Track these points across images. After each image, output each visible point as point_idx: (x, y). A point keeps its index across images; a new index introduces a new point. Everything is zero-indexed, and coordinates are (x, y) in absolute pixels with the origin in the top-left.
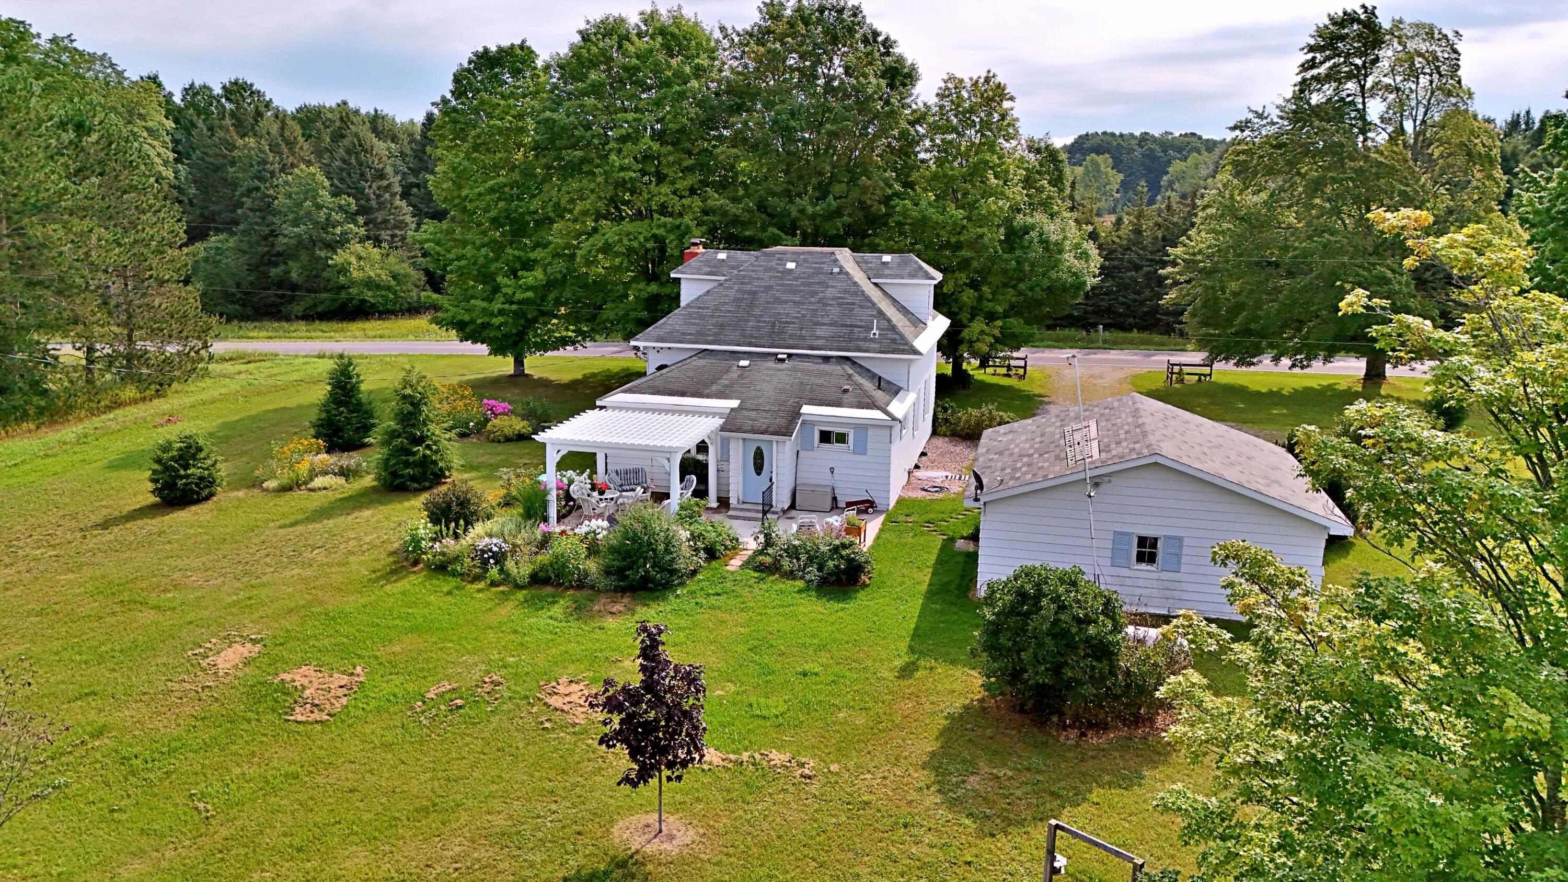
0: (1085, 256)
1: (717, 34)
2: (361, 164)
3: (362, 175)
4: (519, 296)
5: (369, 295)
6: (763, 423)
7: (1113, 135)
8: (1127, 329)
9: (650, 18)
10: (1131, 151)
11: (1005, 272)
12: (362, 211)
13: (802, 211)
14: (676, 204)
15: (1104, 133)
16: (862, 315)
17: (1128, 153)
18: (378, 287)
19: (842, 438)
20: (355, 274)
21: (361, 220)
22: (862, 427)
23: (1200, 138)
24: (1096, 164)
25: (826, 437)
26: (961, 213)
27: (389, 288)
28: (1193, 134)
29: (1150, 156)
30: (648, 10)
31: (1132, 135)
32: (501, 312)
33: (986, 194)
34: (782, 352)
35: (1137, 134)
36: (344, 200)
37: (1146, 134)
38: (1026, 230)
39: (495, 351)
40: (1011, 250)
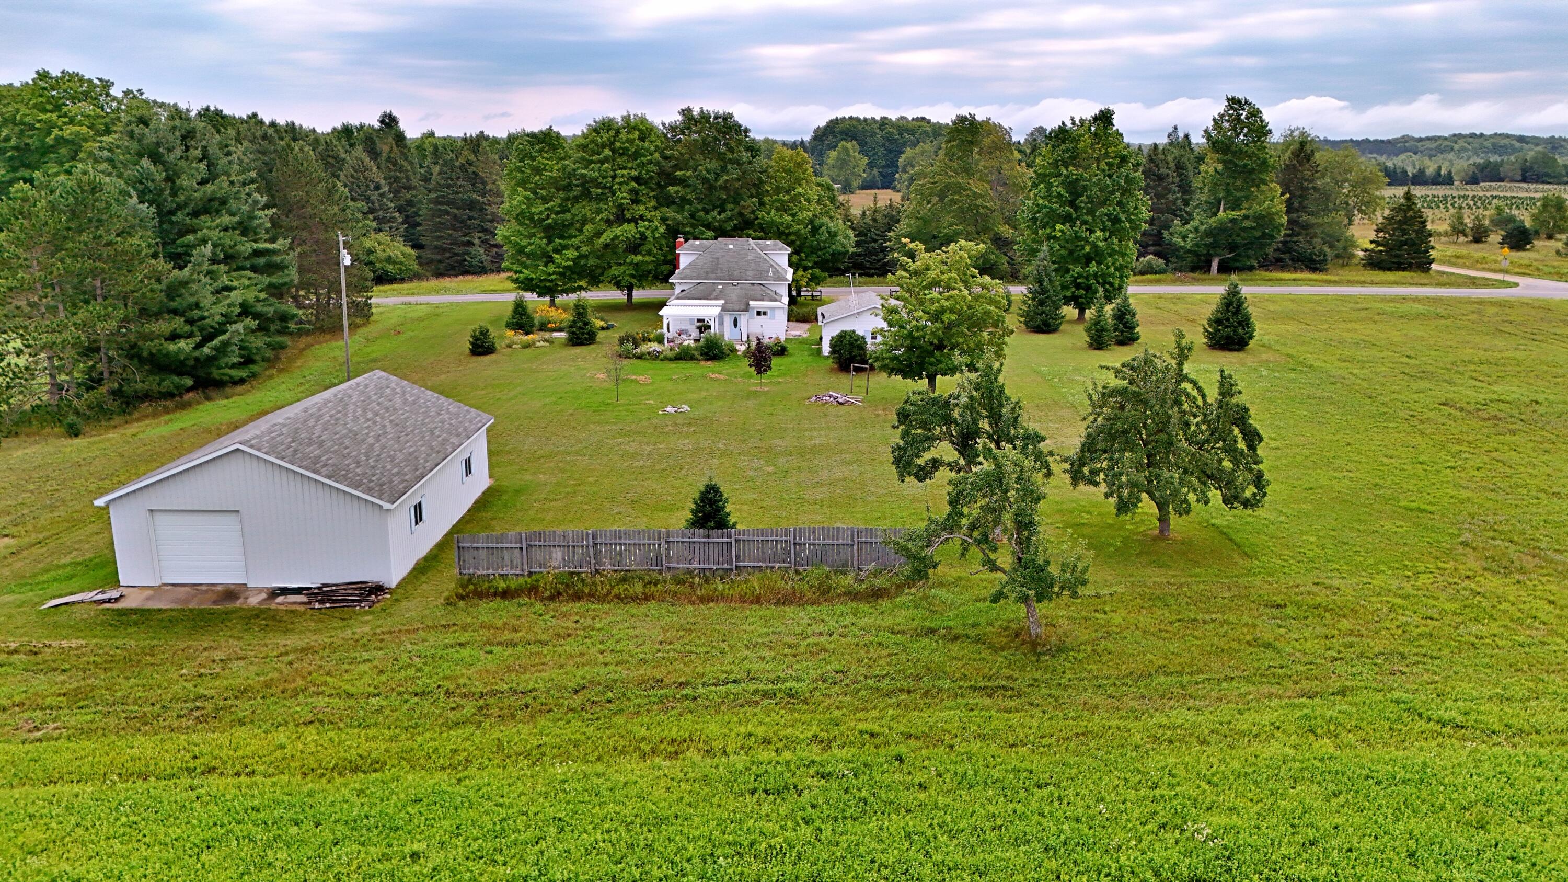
0: (847, 237)
1: (661, 127)
2: (366, 179)
3: (367, 186)
4: (564, 264)
5: (390, 267)
6: (737, 308)
7: (858, 119)
8: (871, 276)
9: (626, 119)
10: (873, 134)
11: (811, 247)
12: (371, 211)
13: (714, 218)
14: (648, 215)
15: (851, 118)
16: (765, 267)
17: (871, 136)
18: (395, 263)
19: (765, 313)
20: (380, 254)
21: (371, 217)
22: (773, 309)
23: (929, 122)
24: (846, 149)
25: (759, 313)
26: (790, 218)
27: (401, 263)
28: (923, 119)
29: (889, 139)
30: (625, 114)
31: (873, 119)
32: (554, 273)
33: (801, 210)
34: (735, 282)
35: (878, 118)
36: (359, 204)
37: (885, 118)
38: (821, 226)
39: (540, 295)
40: (814, 236)
